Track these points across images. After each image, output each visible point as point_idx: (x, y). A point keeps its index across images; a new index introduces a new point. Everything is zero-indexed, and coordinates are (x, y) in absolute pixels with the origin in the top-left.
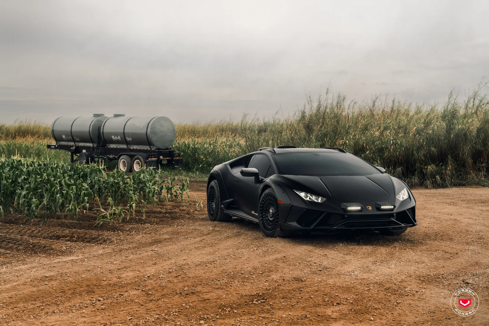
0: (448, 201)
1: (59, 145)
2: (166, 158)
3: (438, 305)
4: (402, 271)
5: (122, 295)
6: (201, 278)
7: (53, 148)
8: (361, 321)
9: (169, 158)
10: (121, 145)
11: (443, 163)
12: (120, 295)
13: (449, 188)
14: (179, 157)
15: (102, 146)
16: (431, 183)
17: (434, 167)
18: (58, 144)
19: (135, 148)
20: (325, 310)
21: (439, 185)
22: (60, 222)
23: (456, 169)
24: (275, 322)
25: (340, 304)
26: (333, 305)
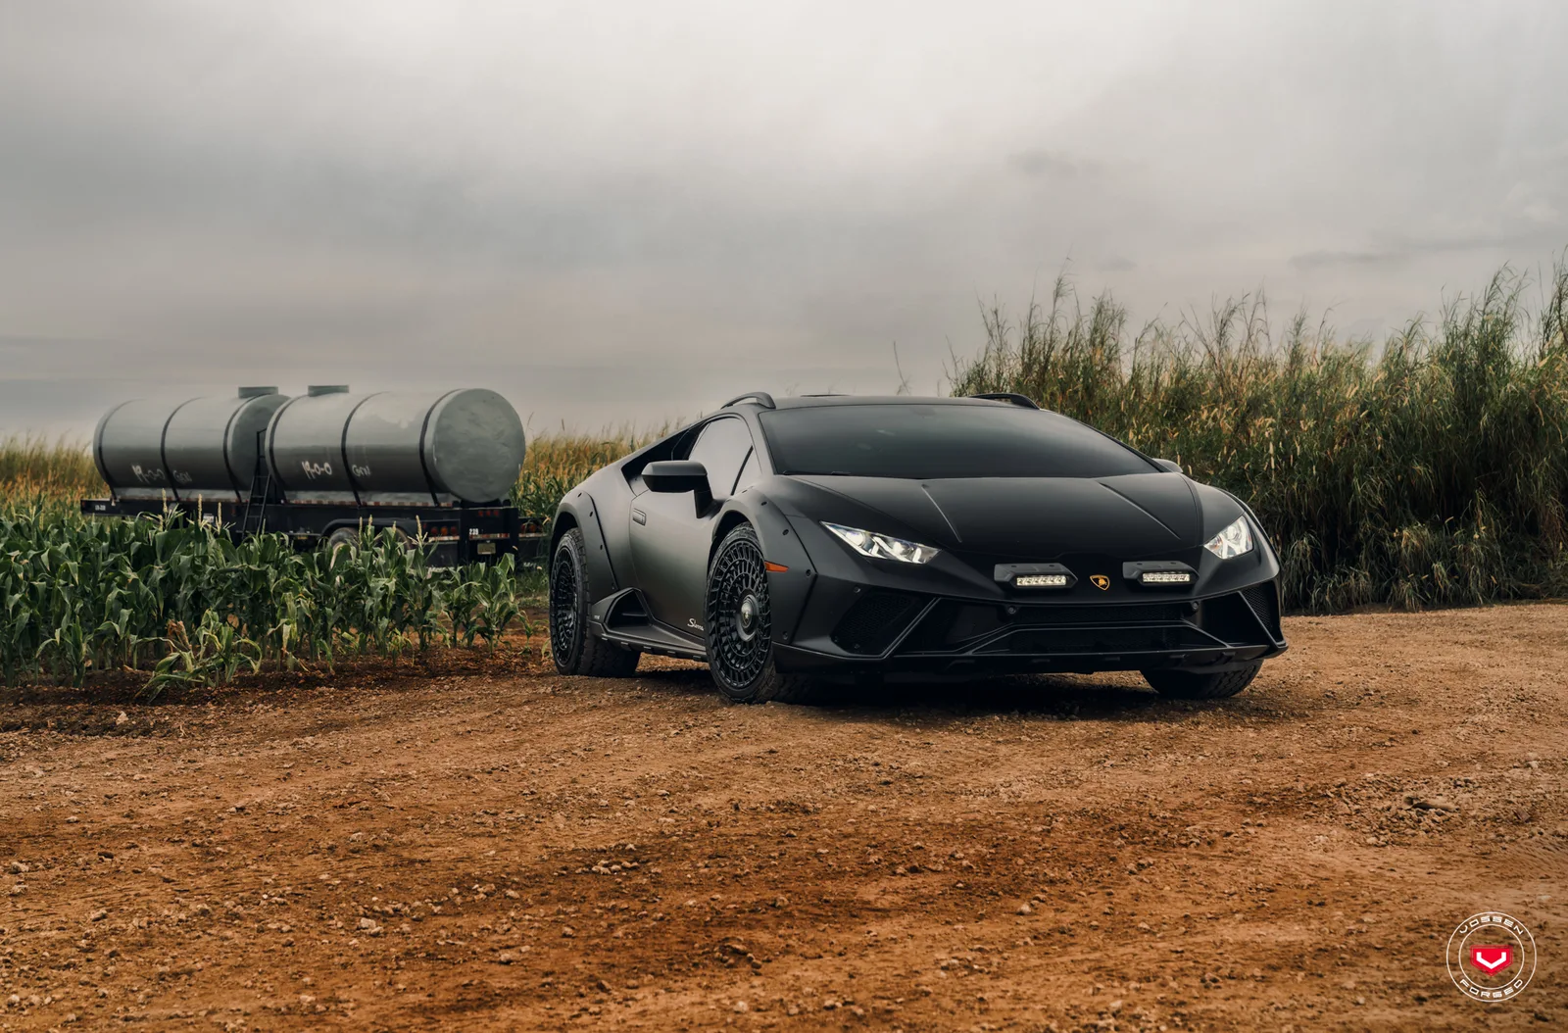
0: (1467, 638)
1: (121, 501)
2: (492, 536)
3: (1294, 869)
4: (1193, 780)
5: (110, 856)
6: (432, 809)
7: (100, 512)
8: (981, 917)
9: (503, 536)
10: (333, 493)
11: (1457, 517)
12: (99, 854)
13: (1480, 607)
14: (537, 531)
15: (269, 501)
16: (1414, 589)
17: (1426, 532)
18: (119, 497)
19: (382, 503)
20: (856, 886)
21: (1445, 597)
22: (21, 695)
23: (1503, 541)
24: (647, 920)
25: (921, 872)
26: (894, 874)
